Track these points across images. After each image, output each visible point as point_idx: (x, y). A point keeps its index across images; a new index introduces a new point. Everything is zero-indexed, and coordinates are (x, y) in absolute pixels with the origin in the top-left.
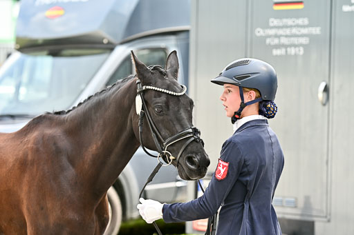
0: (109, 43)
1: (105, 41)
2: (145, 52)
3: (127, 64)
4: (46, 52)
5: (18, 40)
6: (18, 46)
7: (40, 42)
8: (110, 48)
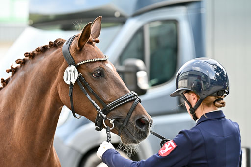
0: (121, 16)
1: (117, 14)
2: (157, 24)
3: (139, 36)
4: (59, 26)
5: (31, 16)
6: (32, 22)
7: (52, 17)
8: (122, 21)
